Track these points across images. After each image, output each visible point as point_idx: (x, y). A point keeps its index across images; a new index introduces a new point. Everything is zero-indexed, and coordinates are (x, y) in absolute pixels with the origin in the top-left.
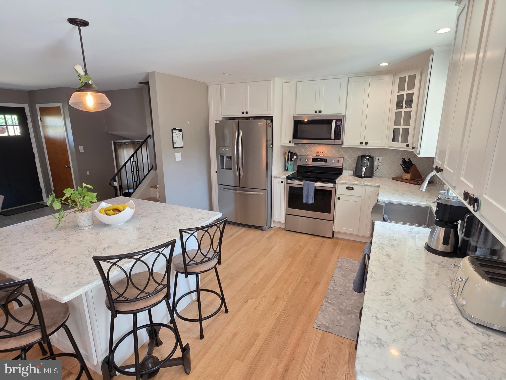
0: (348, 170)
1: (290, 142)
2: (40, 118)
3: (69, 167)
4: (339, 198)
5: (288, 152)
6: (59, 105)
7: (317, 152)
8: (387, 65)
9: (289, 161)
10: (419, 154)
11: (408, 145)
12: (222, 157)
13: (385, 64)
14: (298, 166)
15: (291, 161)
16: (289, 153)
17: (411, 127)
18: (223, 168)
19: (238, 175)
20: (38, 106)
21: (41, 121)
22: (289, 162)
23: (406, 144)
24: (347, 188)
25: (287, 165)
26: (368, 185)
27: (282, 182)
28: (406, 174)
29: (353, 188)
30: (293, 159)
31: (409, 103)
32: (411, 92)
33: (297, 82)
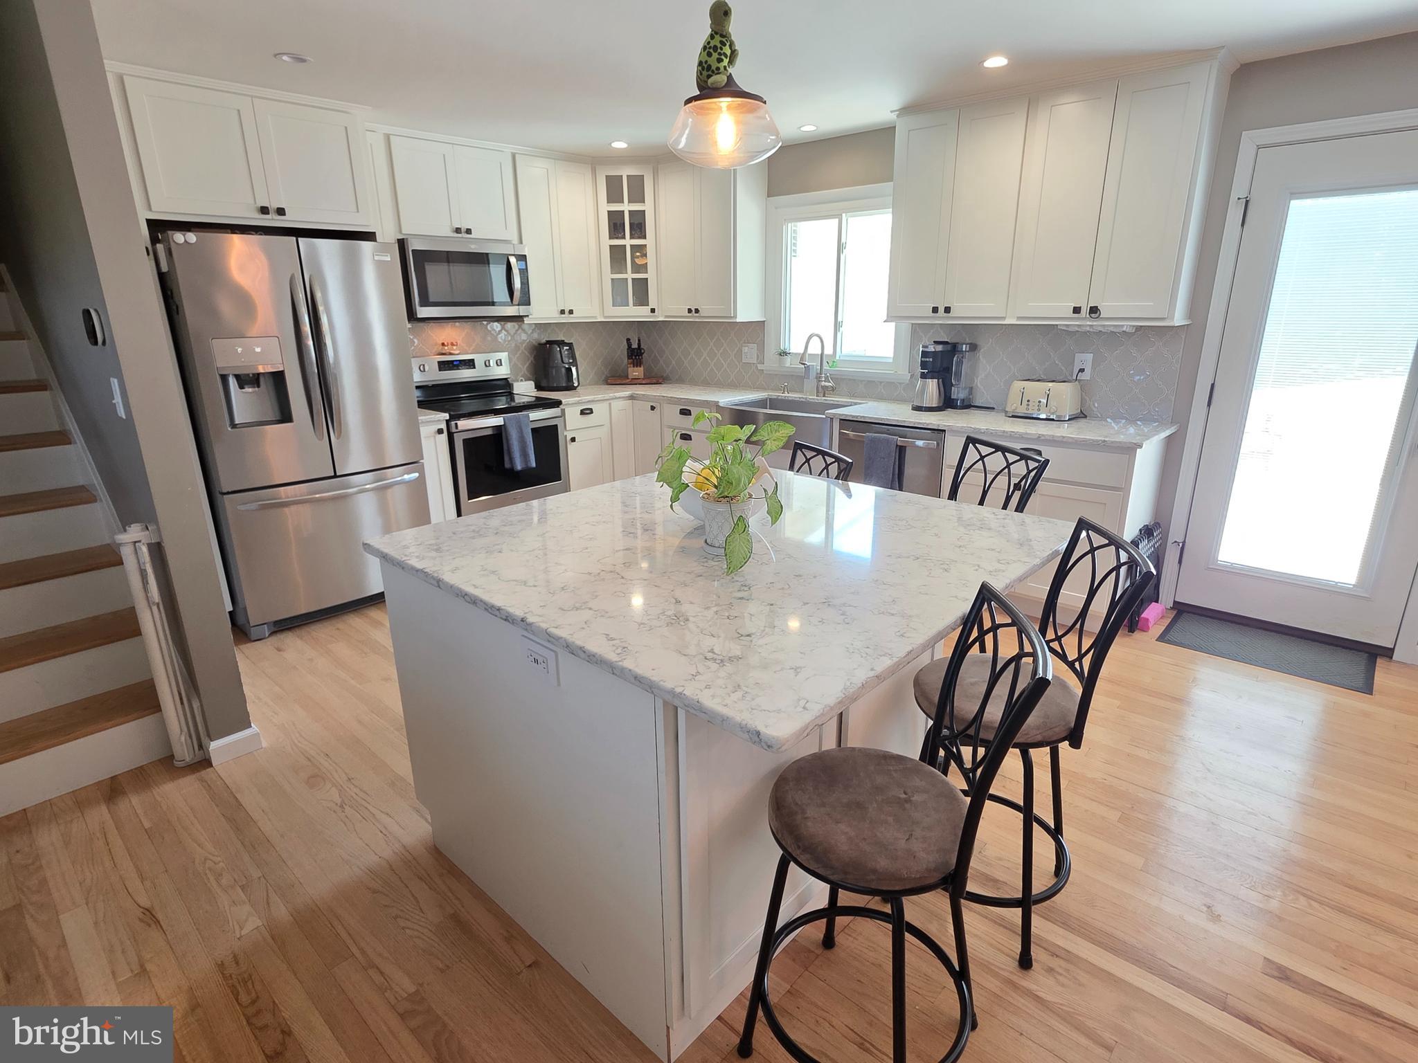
0: (522, 380)
4: (573, 440)
7: (443, 344)
8: (625, 148)
10: (735, 317)
11: (653, 311)
13: (620, 145)
17: (651, 275)
23: (648, 309)
24: (583, 412)
26: (616, 398)
27: (440, 431)
28: (635, 368)
29: (591, 409)
31: (639, 228)
32: (636, 207)
33: (388, 138)
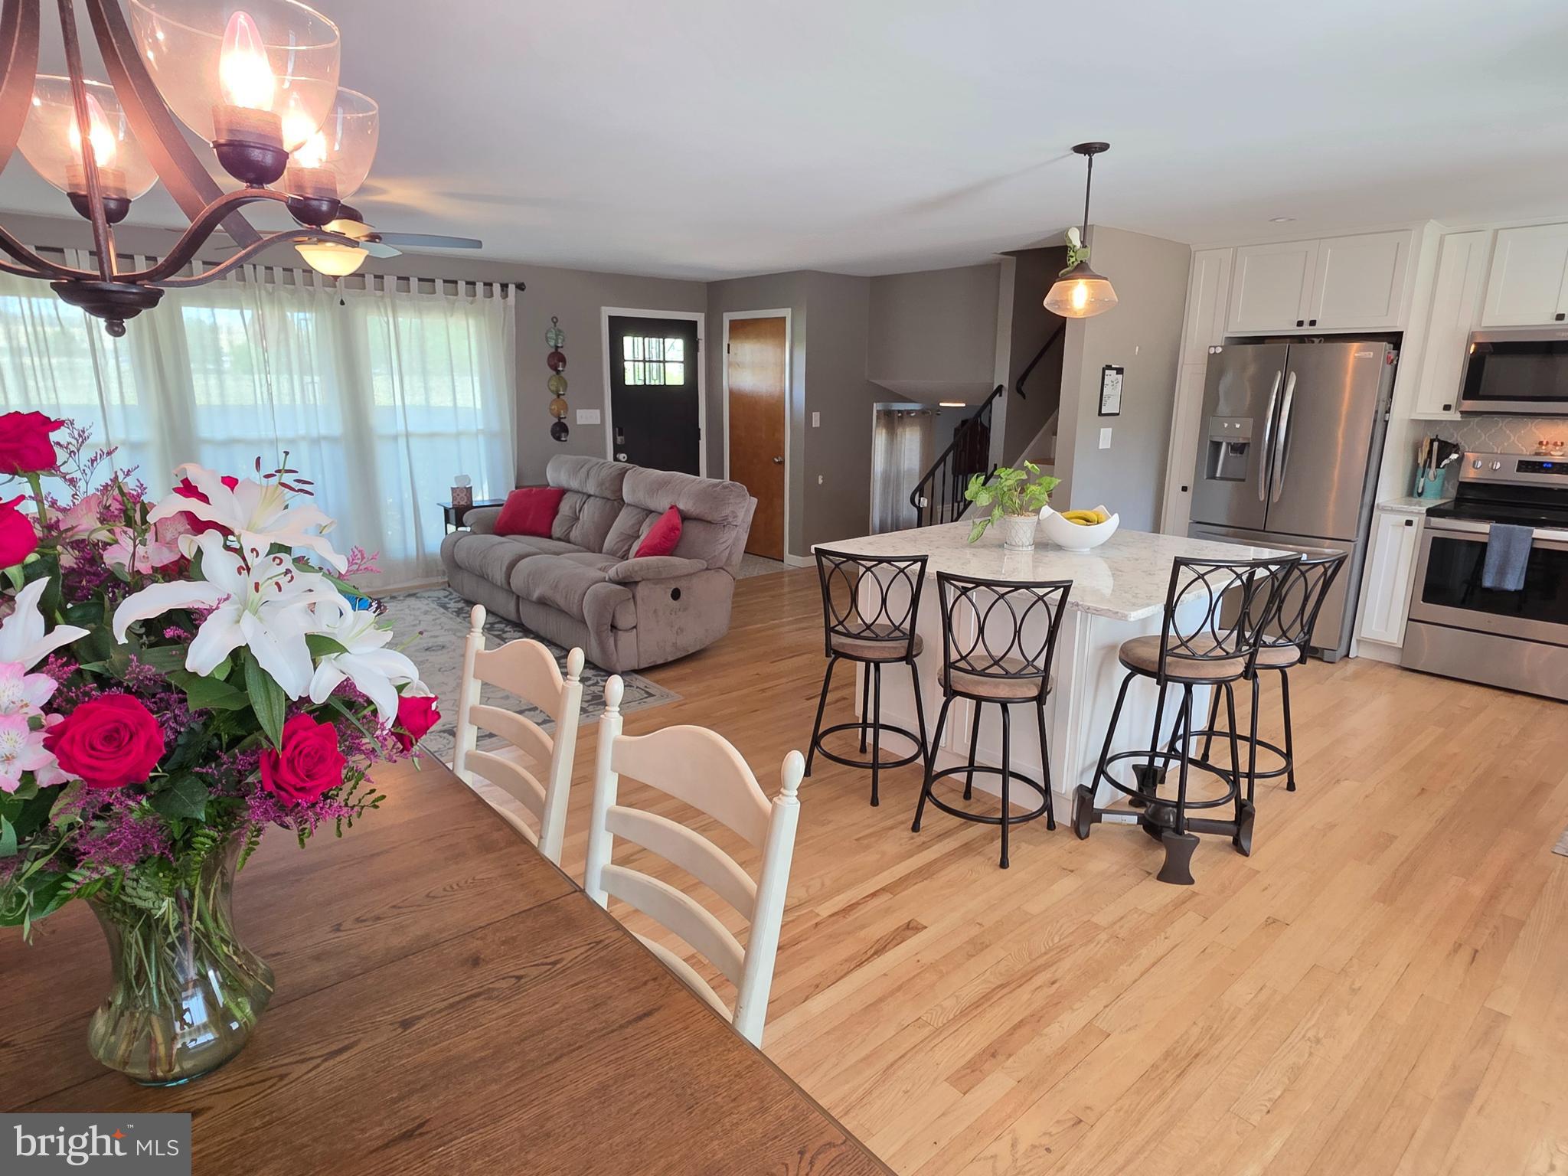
1: (1447, 408)
2: (729, 345)
3: (782, 463)
5: (1432, 442)
6: (786, 312)
7: (1541, 442)
9: (1430, 467)
12: (1216, 446)
14: (1461, 483)
15: (1438, 466)
16: (1436, 444)
18: (1214, 477)
19: (1262, 498)
20: (727, 317)
21: (729, 352)
22: (1432, 472)
25: (1422, 480)
27: (1409, 523)
30: (1446, 462)
33: (1497, 231)
